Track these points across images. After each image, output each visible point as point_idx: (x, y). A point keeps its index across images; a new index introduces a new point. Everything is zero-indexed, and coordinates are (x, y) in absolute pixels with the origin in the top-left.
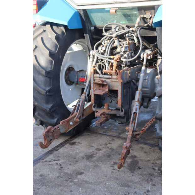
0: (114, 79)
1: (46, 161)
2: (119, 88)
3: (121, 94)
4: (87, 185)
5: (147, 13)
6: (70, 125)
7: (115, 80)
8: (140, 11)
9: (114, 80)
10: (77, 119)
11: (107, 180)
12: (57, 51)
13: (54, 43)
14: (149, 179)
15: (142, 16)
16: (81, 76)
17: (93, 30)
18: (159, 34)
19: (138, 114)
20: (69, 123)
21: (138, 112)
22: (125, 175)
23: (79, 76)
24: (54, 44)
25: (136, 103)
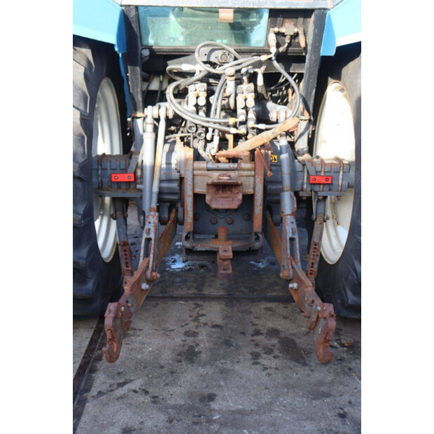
0: (244, 170)
1: (100, 393)
2: (257, 189)
3: (262, 203)
4: (248, 419)
5: (286, 24)
6: (142, 290)
7: (249, 173)
8: (273, 19)
9: (245, 173)
10: (154, 274)
11: (278, 396)
12: (88, 111)
13: (79, 89)
14: (346, 369)
15: (276, 29)
16: (111, 169)
17: (147, 57)
18: (312, 69)
19: (297, 240)
20: (141, 287)
21: (296, 236)
22: (297, 374)
23: (106, 169)
24: (80, 92)
25: (289, 217)
